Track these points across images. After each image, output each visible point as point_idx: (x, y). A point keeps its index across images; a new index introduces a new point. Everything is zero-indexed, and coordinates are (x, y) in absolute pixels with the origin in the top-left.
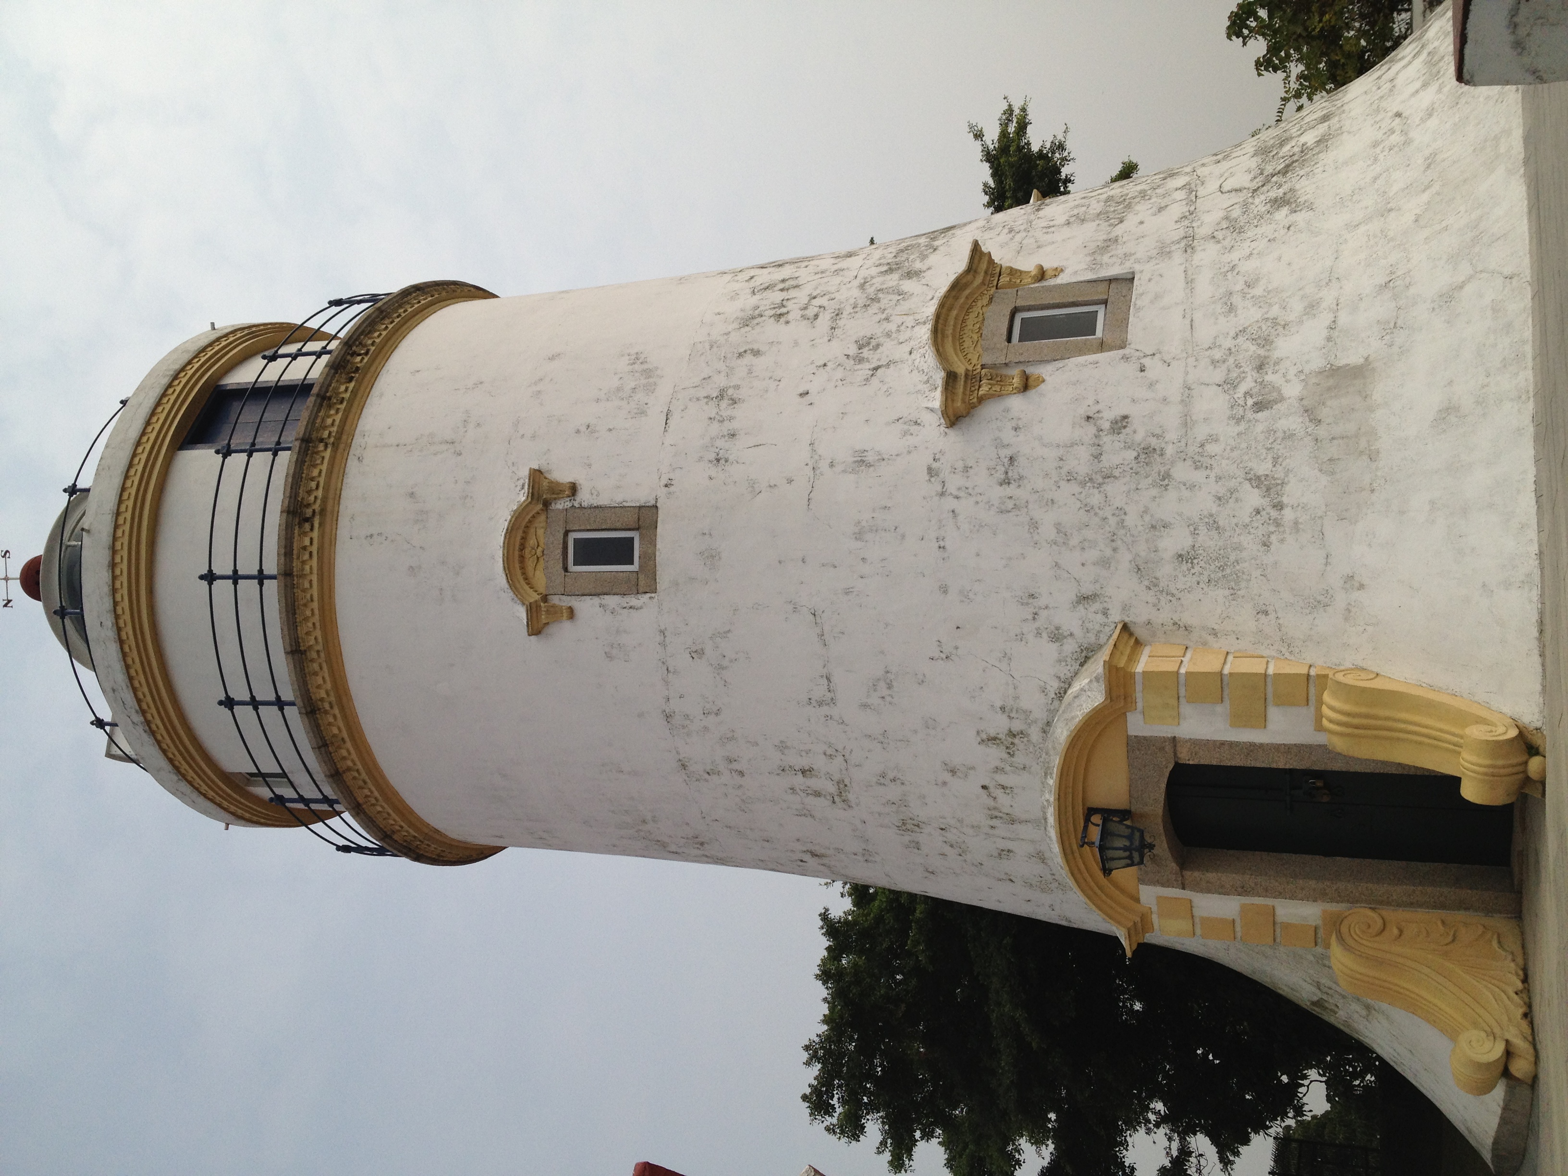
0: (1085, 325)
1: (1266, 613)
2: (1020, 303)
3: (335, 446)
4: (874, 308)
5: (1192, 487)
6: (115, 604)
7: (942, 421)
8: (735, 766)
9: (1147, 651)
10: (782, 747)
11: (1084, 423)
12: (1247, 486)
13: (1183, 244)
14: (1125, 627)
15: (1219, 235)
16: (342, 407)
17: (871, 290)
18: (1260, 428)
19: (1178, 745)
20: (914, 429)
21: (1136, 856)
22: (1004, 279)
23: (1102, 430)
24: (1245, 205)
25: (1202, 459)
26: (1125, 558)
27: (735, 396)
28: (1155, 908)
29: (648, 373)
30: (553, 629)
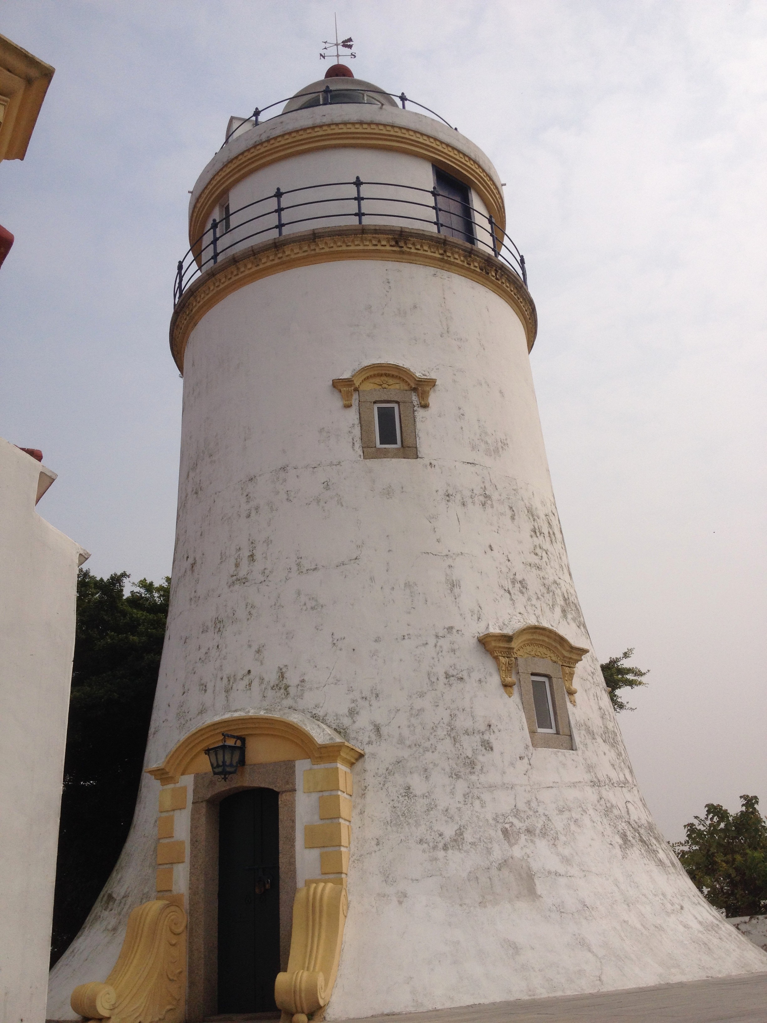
0: (543, 721)
1: (378, 844)
2: (554, 680)
3: (442, 260)
4: (544, 590)
5: (452, 793)
6: (337, 124)
7: (482, 635)
8: (253, 513)
9: (348, 770)
10: (268, 542)
11: (486, 723)
12: (456, 827)
13: (595, 780)
14: (361, 756)
15: (602, 802)
16: (465, 264)
17: (553, 587)
18: (492, 833)
19: (291, 793)
20: (475, 617)
21: (220, 769)
22: (567, 670)
23: (483, 734)
24: (621, 817)
25: (470, 798)
26: (405, 753)
27: (487, 505)
28: (178, 785)
29: (496, 451)
30: (337, 395)
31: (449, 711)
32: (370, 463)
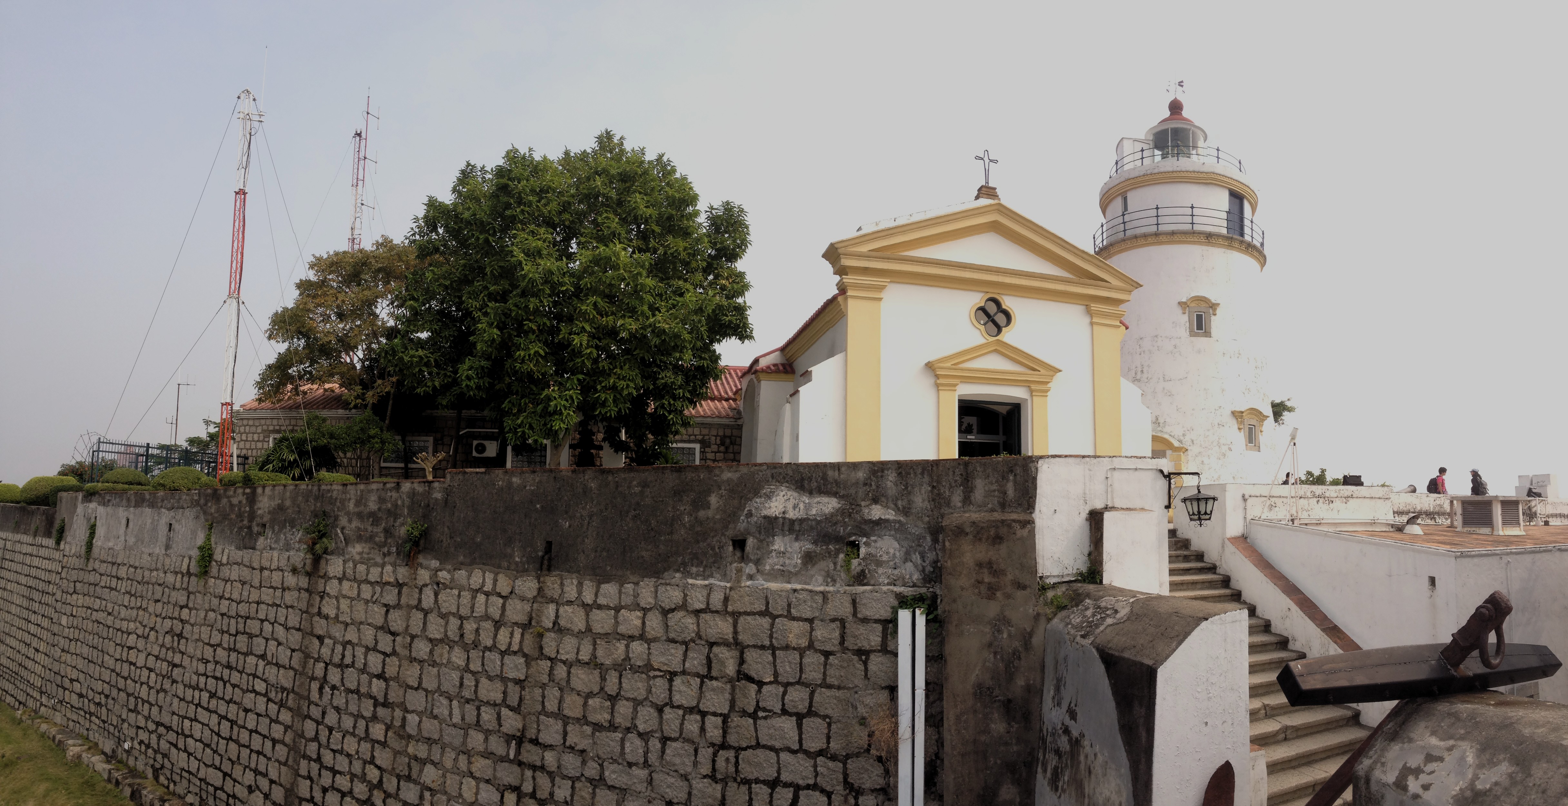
0: (1252, 442)
2: (1256, 427)
3: (1225, 245)
7: (1232, 410)
8: (1143, 353)
9: (1183, 454)
11: (1231, 442)
14: (1188, 449)
16: (1239, 247)
20: (1231, 404)
22: (1261, 423)
23: (1230, 445)
26: (1203, 450)
30: (1180, 308)
31: (1218, 437)
32: (1193, 339)
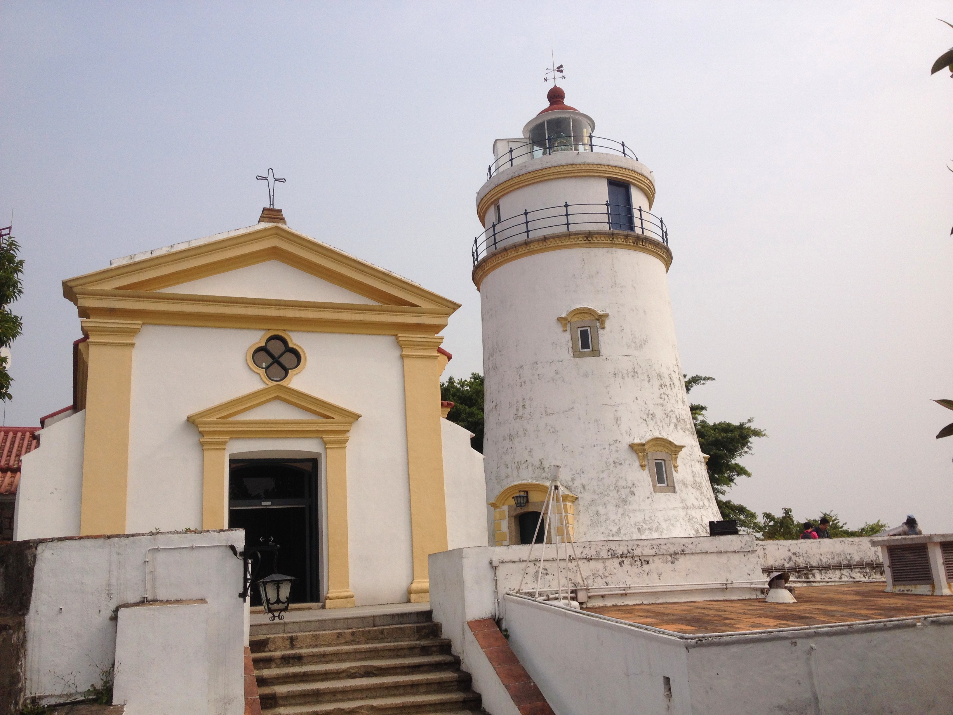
0: (660, 480)
1: (585, 534)
2: (667, 462)
3: (611, 243)
4: (665, 416)
5: (616, 513)
6: (555, 167)
7: (631, 443)
8: (523, 384)
9: (571, 504)
10: (531, 399)
11: (632, 483)
12: (618, 527)
13: (685, 506)
14: (577, 498)
15: (688, 516)
17: (670, 414)
18: (633, 530)
20: (628, 434)
21: (519, 505)
22: (674, 456)
24: (697, 522)
25: (624, 515)
26: (596, 497)
27: (635, 377)
28: (501, 510)
29: (641, 346)
30: (560, 325)
31: (615, 479)
32: (578, 360)
